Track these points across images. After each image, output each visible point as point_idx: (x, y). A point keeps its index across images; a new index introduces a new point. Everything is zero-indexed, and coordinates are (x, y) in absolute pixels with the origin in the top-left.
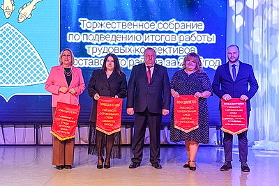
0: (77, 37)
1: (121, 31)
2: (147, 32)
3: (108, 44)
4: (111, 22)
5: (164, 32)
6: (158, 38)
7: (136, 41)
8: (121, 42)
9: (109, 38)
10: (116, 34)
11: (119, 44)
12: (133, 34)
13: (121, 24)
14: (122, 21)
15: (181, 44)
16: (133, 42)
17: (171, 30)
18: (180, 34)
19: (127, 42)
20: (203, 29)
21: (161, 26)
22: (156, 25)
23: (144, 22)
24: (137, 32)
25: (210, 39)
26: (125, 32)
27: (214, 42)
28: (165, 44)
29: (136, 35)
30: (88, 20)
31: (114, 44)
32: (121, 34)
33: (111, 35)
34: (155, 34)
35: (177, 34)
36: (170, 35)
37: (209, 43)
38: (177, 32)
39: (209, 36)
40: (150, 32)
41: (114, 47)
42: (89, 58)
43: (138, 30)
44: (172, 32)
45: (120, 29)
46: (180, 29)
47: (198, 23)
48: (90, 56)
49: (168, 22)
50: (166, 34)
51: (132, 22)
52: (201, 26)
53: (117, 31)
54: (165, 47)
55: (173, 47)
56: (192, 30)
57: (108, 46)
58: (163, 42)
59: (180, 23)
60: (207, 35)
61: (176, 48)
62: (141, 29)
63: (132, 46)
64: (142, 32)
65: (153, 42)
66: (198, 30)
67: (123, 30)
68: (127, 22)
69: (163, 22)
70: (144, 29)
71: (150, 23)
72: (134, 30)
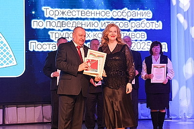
0: (41, 24)
1: (81, 19)
2: (103, 19)
3: (69, 30)
4: (71, 10)
5: (118, 19)
7: (93, 28)
9: (70, 25)
10: (77, 21)
12: (91, 21)
13: (80, 13)
14: (81, 10)
15: (133, 30)
16: (91, 28)
17: (124, 18)
18: (131, 21)
19: (86, 28)
20: (151, 17)
21: (115, 14)
22: (111, 12)
23: (100, 10)
24: (93, 19)
25: (157, 26)
27: (161, 28)
29: (94, 22)
30: (50, 9)
32: (81, 21)
33: (71, 22)
34: (111, 21)
36: (124, 22)
37: (156, 29)
38: (129, 19)
39: (157, 23)
40: (106, 19)
42: (52, 43)
43: (95, 17)
44: (125, 20)
45: (79, 17)
46: (131, 17)
47: (146, 11)
48: (52, 41)
49: (122, 11)
50: (119, 22)
51: (90, 10)
52: (149, 14)
53: (77, 19)
55: (126, 32)
56: (141, 17)
57: (69, 32)
59: (131, 11)
60: (155, 22)
61: (128, 33)
62: (97, 17)
63: (90, 32)
64: (99, 20)
66: (147, 17)
67: (83, 17)
68: (86, 11)
69: (117, 11)
70: (101, 17)
71: (105, 11)
72: (92, 17)
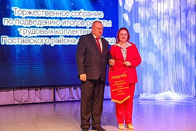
0: (11, 22)
1: (45, 18)
2: (64, 19)
3: (36, 27)
4: (37, 11)
5: (76, 18)
6: (72, 23)
7: (56, 25)
8: (45, 25)
9: (37, 23)
10: (41, 20)
11: (44, 27)
12: (54, 20)
13: (44, 13)
14: (45, 10)
15: (88, 27)
16: (54, 26)
17: (81, 17)
18: (87, 20)
19: (50, 25)
20: (103, 17)
21: (74, 14)
22: (70, 13)
23: (62, 11)
24: (56, 18)
25: (107, 24)
26: (48, 18)
27: (111, 26)
28: (77, 27)
29: (56, 20)
30: (19, 9)
31: (40, 27)
32: (45, 20)
33: (37, 20)
34: (70, 20)
35: (85, 20)
36: (81, 21)
37: (107, 26)
38: (85, 19)
40: (66, 18)
41: (40, 29)
42: (21, 38)
43: (57, 16)
44: (82, 19)
45: (44, 16)
46: (87, 17)
47: (99, 12)
48: (21, 36)
49: (79, 12)
50: (77, 20)
51: (53, 11)
52: (101, 14)
53: (42, 18)
54: (77, 30)
56: (95, 17)
57: (35, 29)
58: (75, 26)
59: (87, 12)
60: (106, 21)
61: (84, 30)
62: (59, 16)
63: (53, 29)
64: (61, 19)
65: (69, 26)
66: (99, 17)
67: (47, 16)
68: (49, 11)
69: (75, 12)
70: (62, 16)
71: (66, 12)
72: (55, 16)
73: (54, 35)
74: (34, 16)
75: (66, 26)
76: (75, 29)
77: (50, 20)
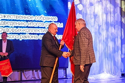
2: (29, 21)
3: (9, 27)
4: (10, 15)
5: (38, 21)
6: (35, 24)
7: (23, 26)
9: (9, 24)
11: (15, 27)
12: (22, 22)
14: (16, 15)
15: (47, 27)
16: (22, 26)
17: (42, 20)
19: (19, 26)
20: (57, 21)
21: (36, 18)
22: (34, 17)
23: (28, 16)
26: (17, 21)
29: (23, 22)
31: (12, 27)
32: (16, 22)
33: (10, 22)
34: (34, 22)
35: (45, 22)
36: (41, 23)
37: (60, 27)
39: (60, 24)
40: (31, 21)
41: (12, 28)
43: (25, 19)
45: (15, 19)
46: (46, 20)
47: (54, 17)
49: (40, 16)
50: (39, 22)
51: (22, 15)
52: (56, 19)
53: (13, 20)
54: (39, 29)
55: (43, 29)
56: (52, 20)
57: (9, 28)
58: (37, 26)
59: (46, 17)
60: (59, 23)
61: (44, 29)
62: (26, 19)
63: (21, 28)
64: (27, 21)
65: (33, 26)
66: (55, 21)
68: (19, 16)
69: (37, 16)
70: (28, 20)
71: (31, 16)
72: (23, 19)
73: (22, 32)
74: (7, 19)
75: (31, 26)
76: (37, 29)
77: (19, 22)
